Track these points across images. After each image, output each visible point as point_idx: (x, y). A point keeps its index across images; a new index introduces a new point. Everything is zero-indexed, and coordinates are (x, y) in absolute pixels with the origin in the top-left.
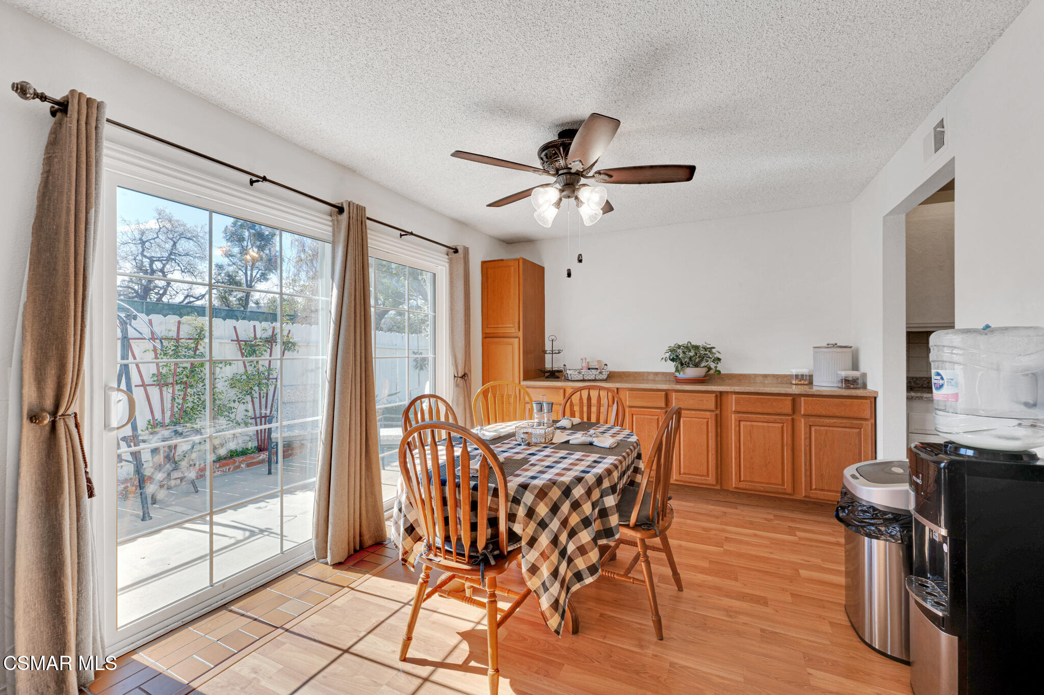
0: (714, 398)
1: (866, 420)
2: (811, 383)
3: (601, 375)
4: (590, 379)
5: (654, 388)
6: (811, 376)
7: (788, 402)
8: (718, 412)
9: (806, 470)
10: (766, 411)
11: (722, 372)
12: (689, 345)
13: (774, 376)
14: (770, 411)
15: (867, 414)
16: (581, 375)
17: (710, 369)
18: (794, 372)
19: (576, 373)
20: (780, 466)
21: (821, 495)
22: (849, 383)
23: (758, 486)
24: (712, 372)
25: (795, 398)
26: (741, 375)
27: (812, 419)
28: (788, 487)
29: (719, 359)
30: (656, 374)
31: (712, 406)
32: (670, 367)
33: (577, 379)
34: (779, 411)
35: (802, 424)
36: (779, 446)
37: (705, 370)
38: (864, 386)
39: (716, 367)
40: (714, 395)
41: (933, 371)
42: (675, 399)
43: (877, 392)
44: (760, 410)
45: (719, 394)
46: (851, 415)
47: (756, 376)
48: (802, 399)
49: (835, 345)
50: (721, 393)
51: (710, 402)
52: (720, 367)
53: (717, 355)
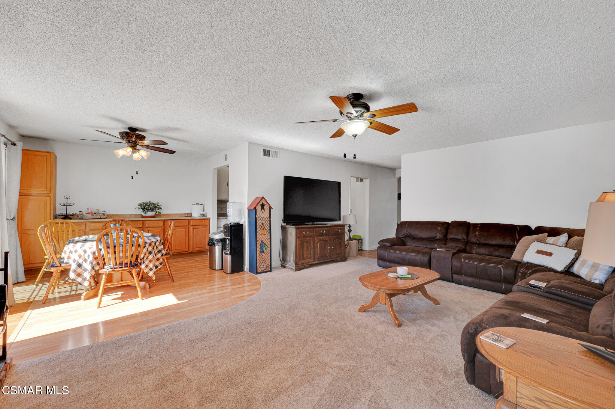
0: (162, 223)
1: (207, 225)
2: (191, 216)
3: (104, 216)
4: (98, 218)
5: (138, 220)
6: (191, 214)
7: (187, 222)
8: (164, 227)
9: (192, 243)
10: (180, 225)
11: (161, 213)
12: (150, 202)
13: (179, 214)
14: (182, 225)
15: (208, 224)
16: (93, 216)
17: (157, 212)
18: (186, 212)
19: (91, 215)
20: (184, 242)
21: (196, 249)
22: (203, 215)
23: (178, 251)
24: (157, 213)
25: (189, 220)
26: (167, 214)
27: (194, 226)
28: (187, 249)
29: (161, 208)
30: (131, 215)
31: (162, 225)
32: (141, 212)
33: (91, 218)
34: (184, 225)
35: (191, 228)
36: (184, 237)
37: (155, 212)
38: (206, 216)
39: (159, 211)
40: (162, 221)
41: (228, 210)
42: (147, 224)
43: (210, 217)
44: (179, 225)
45: (164, 221)
46: (204, 224)
47: (173, 214)
48: (191, 220)
49: (198, 204)
50: (165, 220)
51: (161, 224)
52: (160, 211)
53: (161, 207)
